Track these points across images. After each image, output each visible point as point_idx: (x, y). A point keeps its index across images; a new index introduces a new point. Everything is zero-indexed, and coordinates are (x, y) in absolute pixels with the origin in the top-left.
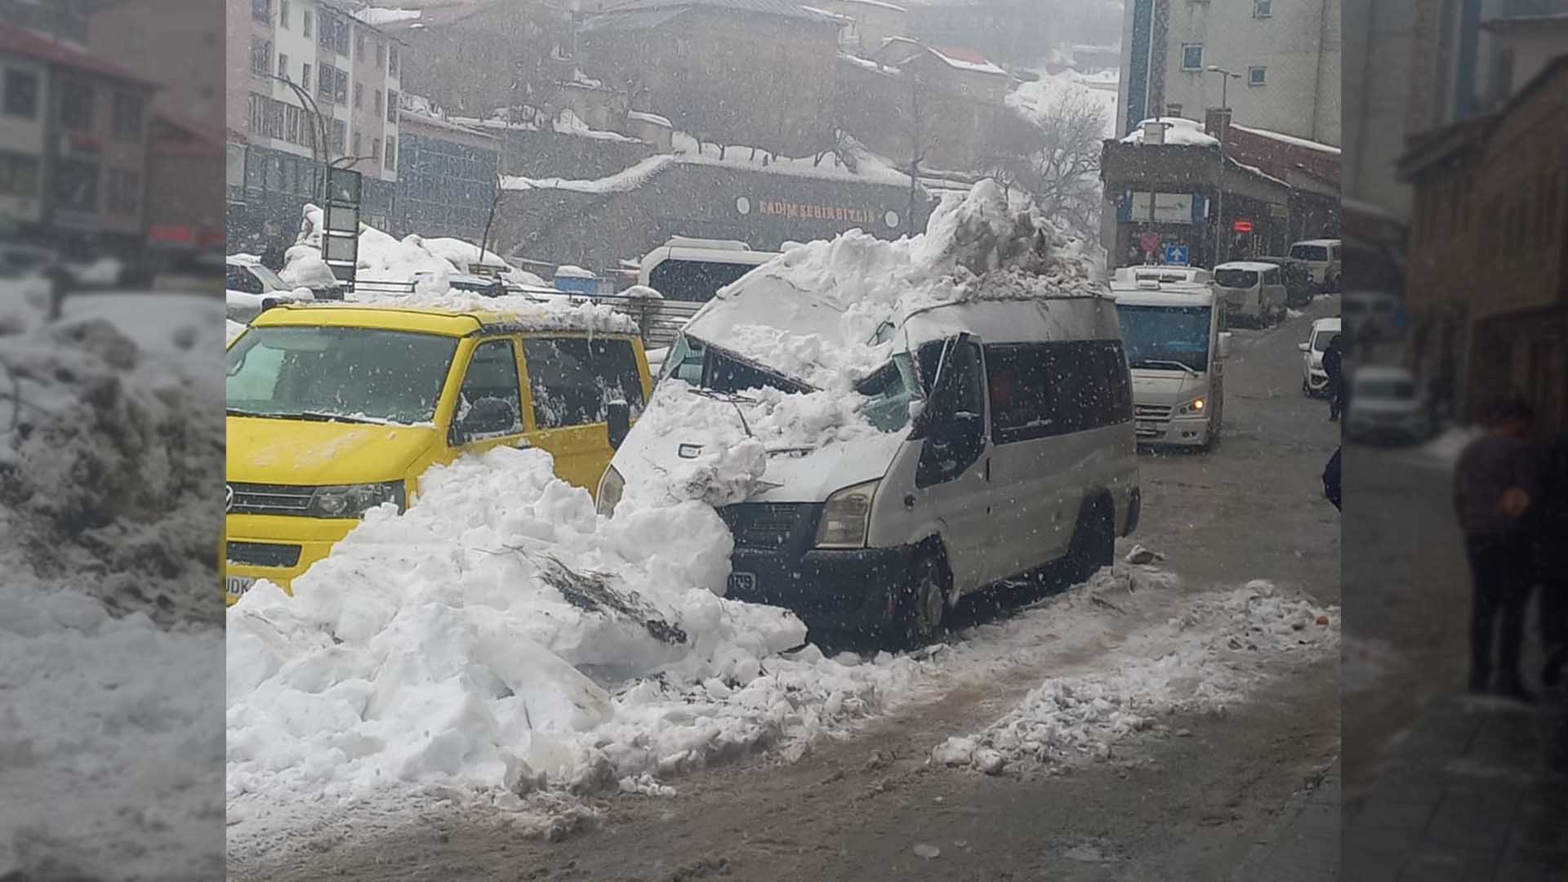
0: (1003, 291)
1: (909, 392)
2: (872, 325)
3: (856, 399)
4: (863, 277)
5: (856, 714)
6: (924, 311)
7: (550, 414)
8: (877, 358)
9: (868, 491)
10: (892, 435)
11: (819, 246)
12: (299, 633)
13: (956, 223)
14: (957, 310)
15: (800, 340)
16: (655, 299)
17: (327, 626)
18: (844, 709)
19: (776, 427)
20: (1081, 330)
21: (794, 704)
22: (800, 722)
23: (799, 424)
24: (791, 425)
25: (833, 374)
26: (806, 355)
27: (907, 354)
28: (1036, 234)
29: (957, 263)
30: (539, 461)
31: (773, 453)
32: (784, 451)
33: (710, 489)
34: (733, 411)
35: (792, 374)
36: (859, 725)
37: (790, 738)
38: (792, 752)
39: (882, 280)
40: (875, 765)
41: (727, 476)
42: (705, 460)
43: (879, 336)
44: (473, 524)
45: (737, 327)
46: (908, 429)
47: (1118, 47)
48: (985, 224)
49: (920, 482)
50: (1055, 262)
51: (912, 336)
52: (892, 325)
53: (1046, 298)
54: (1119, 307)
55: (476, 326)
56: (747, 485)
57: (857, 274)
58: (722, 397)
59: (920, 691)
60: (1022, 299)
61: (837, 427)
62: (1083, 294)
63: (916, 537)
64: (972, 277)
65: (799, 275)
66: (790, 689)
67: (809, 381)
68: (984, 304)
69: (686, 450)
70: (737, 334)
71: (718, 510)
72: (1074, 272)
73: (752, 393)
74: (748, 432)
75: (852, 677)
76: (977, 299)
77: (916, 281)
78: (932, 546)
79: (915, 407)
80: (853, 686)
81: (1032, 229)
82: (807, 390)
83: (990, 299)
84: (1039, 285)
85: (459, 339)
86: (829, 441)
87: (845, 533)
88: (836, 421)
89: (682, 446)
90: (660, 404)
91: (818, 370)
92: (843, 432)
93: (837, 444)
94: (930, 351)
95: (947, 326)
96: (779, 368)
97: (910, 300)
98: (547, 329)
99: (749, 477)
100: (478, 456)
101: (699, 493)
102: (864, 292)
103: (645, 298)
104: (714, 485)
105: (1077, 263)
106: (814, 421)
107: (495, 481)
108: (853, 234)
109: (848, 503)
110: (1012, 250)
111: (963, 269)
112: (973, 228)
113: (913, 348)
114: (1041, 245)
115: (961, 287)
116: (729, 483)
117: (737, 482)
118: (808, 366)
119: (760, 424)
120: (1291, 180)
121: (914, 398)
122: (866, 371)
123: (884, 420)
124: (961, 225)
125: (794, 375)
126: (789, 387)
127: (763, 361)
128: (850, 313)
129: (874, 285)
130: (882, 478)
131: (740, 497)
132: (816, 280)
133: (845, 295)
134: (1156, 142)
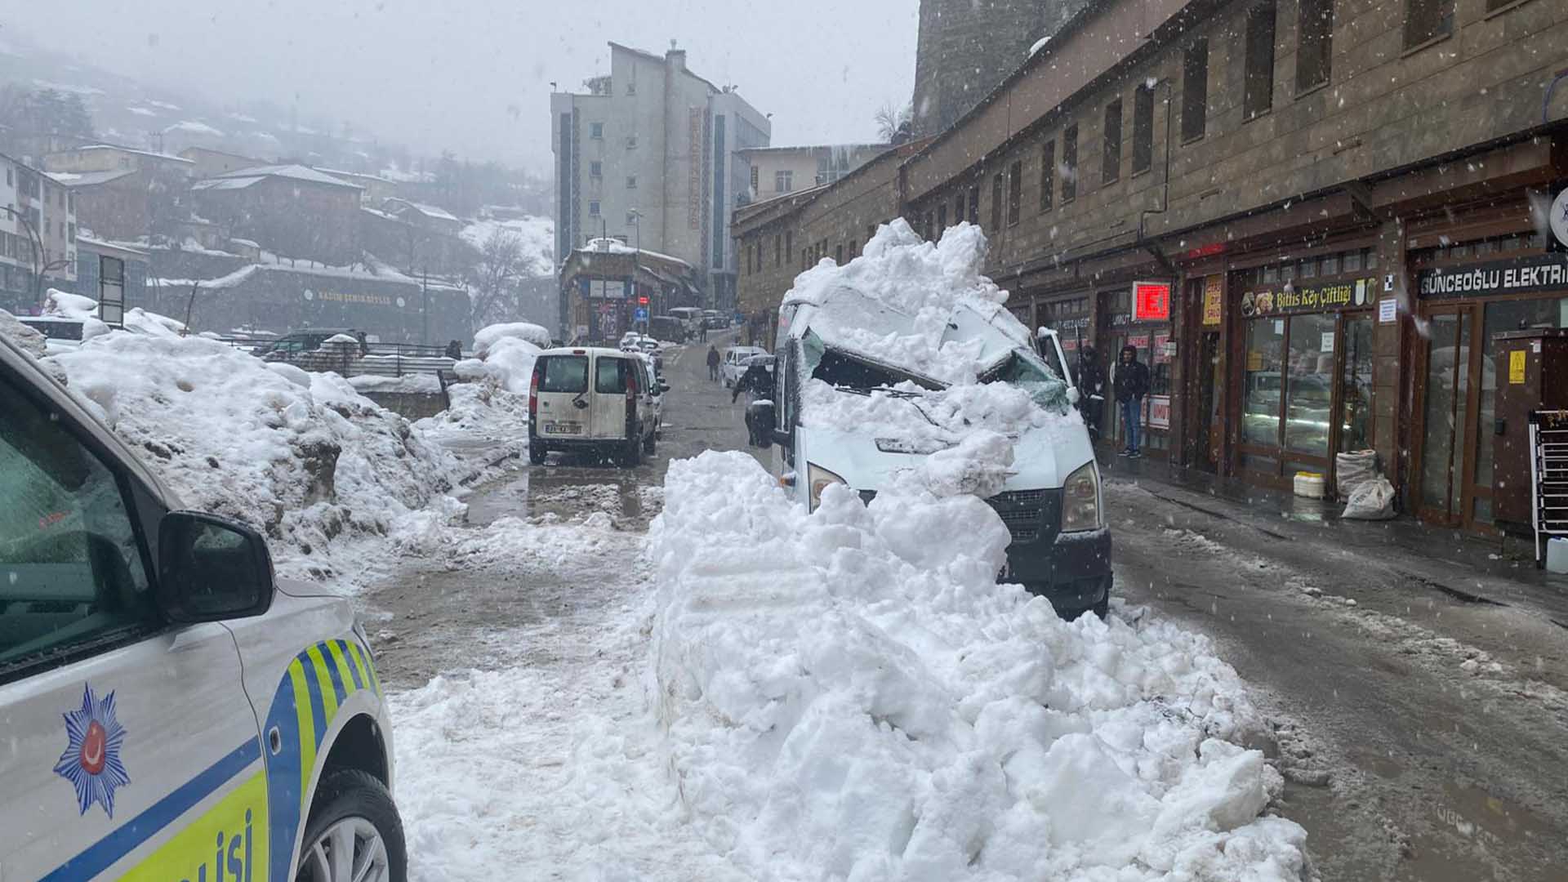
6: (999, 312)
9: (1090, 473)
10: (1070, 418)
19: (959, 418)
25: (951, 368)
26: (922, 353)
27: (1020, 348)
35: (917, 372)
47: (553, 199)
52: (954, 326)
56: (1004, 476)
65: (863, 285)
67: (932, 376)
71: (990, 501)
74: (935, 424)
86: (1028, 429)
91: (933, 365)
92: (1032, 420)
93: (1033, 431)
99: (1004, 468)
101: (968, 488)
102: (925, 298)
109: (1081, 487)
113: (1022, 343)
118: (921, 362)
122: (985, 364)
130: (1091, 460)
131: (1001, 488)
132: (878, 290)
133: (910, 302)
134: (604, 251)
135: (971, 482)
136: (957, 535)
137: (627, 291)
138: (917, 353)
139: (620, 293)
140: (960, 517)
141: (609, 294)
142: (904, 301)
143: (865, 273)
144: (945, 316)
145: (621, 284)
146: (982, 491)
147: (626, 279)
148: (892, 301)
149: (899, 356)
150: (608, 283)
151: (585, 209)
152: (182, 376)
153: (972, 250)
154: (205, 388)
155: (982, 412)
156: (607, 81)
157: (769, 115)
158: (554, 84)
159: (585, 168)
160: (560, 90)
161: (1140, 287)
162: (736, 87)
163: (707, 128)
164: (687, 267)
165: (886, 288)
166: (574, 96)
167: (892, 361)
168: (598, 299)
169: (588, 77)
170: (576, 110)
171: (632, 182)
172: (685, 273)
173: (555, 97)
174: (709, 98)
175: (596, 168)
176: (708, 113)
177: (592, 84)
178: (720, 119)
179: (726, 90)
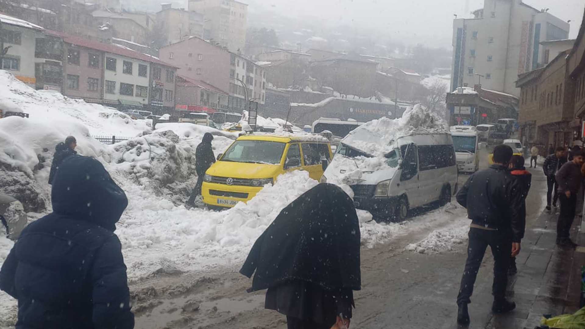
0: (422, 132)
1: (398, 158)
2: (388, 141)
3: (384, 159)
4: (386, 128)
5: (385, 237)
6: (402, 137)
7: (308, 162)
8: (390, 149)
9: (388, 182)
10: (394, 168)
11: (375, 121)
12: (250, 214)
13: (410, 116)
14: (410, 137)
15: (371, 144)
16: (330, 134)
17: (256, 213)
18: (382, 236)
19: (364, 166)
20: (443, 142)
21: (370, 235)
22: (371, 239)
23: (370, 166)
24: (369, 165)
25: (379, 153)
26: (372, 148)
27: (398, 148)
28: (431, 118)
29: (411, 125)
30: (305, 174)
31: (364, 172)
32: (367, 172)
33: (348, 181)
34: (353, 161)
35: (368, 153)
36: (386, 240)
37: (369, 243)
38: (370, 246)
39: (391, 129)
40: (391, 250)
41: (352, 178)
42: (347, 174)
43: (390, 143)
44: (290, 189)
45: (354, 141)
46: (398, 167)
48: (418, 115)
49: (401, 180)
50: (435, 125)
51: (399, 143)
52: (394, 141)
53: (433, 134)
54: (453, 136)
55: (290, 140)
56: (358, 180)
57: (385, 128)
58: (351, 158)
59: (401, 232)
60: (427, 134)
61: (380, 166)
62: (443, 133)
63: (400, 194)
64: (414, 129)
65: (370, 128)
66: (369, 231)
67: (373, 154)
68: (417, 136)
69: (342, 171)
70: (354, 143)
71: (351, 186)
72: (440, 128)
73: (358, 157)
74: (357, 167)
75: (384, 228)
76: (416, 134)
77: (400, 129)
78: (404, 196)
79: (400, 161)
80: (385, 231)
81: (430, 117)
82: (372, 157)
83: (419, 134)
84: (432, 131)
85: (286, 143)
86: (378, 170)
87: (382, 192)
88: (380, 165)
89: (341, 170)
90: (335, 160)
91: (375, 152)
92: (382, 167)
93: (380, 170)
94: (403, 147)
95: (408, 141)
96: (365, 151)
97: (398, 135)
98: (307, 141)
99: (358, 178)
100: (291, 172)
101: (346, 182)
102: (387, 132)
103: (327, 133)
104: (349, 180)
105: (442, 125)
106: (374, 165)
107: (295, 178)
108: (384, 118)
109: (383, 185)
110: (425, 122)
111: (412, 127)
112: (414, 116)
113: (399, 147)
114: (432, 121)
115: (412, 131)
116: (353, 180)
117: (355, 180)
118: (372, 151)
119: (360, 165)
120: (498, 103)
121: (399, 159)
122: (387, 152)
123: (392, 164)
124: (412, 116)
125: (369, 153)
126: (368, 156)
127: (361, 149)
128: (383, 138)
129: (389, 131)
130: (390, 179)
131: (355, 183)
132: (374, 130)
133: (382, 133)
134: (461, 93)
137: (472, 111)
139: (469, 112)
141: (462, 112)
143: (373, 125)
145: (469, 108)
147: (471, 105)
148: (378, 133)
150: (462, 108)
151: (466, 71)
156: (481, 11)
157: (569, 21)
158: (455, 15)
159: (467, 53)
160: (458, 17)
162: (548, 9)
163: (531, 30)
164: (514, 99)
165: (377, 129)
166: (464, 19)
168: (457, 115)
169: (473, 10)
170: (465, 26)
171: (490, 59)
173: (455, 21)
174: (534, 16)
175: (473, 52)
176: (532, 23)
177: (476, 13)
178: (538, 26)
179: (543, 11)
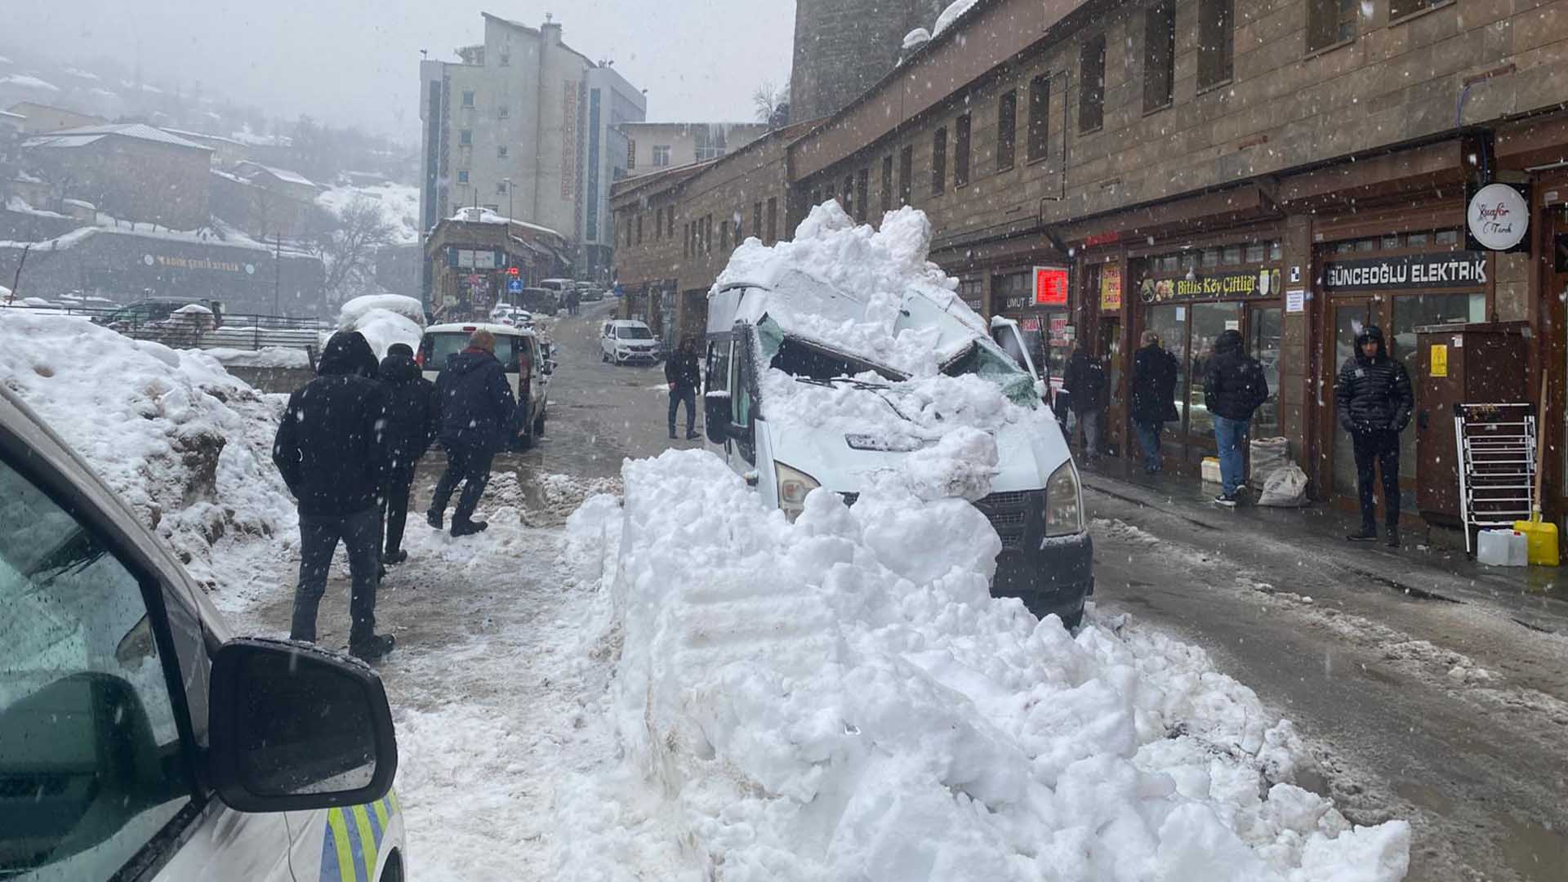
9: (1069, 473)
23: (971, 409)
34: (877, 398)
35: (877, 359)
69: (856, 441)
74: (905, 418)
93: (1008, 428)
101: (960, 490)
118: (880, 351)
120: (535, 247)
125: (879, 360)
131: (986, 489)
133: (861, 287)
135: (959, 485)
136: (948, 543)
137: (498, 261)
138: (876, 341)
139: (491, 264)
140: (951, 523)
141: (480, 265)
142: (855, 287)
143: (814, 257)
144: (898, 303)
145: (492, 255)
146: (969, 494)
147: (498, 250)
148: (843, 285)
149: (859, 345)
150: (478, 253)
151: (453, 177)
152: (42, 359)
153: (919, 236)
154: (67, 373)
155: (955, 407)
156: (480, 51)
157: (645, 91)
158: (425, 52)
159: (454, 141)
160: (430, 58)
161: (1040, 274)
162: (611, 63)
163: (583, 100)
164: (559, 239)
165: (837, 273)
166: (445, 64)
167: (852, 350)
168: (467, 270)
169: (460, 47)
170: (446, 78)
171: (503, 152)
172: (557, 244)
173: (425, 66)
174: (585, 72)
175: (466, 137)
176: (583, 86)
177: (465, 53)
178: (596, 93)
179: (602, 64)
